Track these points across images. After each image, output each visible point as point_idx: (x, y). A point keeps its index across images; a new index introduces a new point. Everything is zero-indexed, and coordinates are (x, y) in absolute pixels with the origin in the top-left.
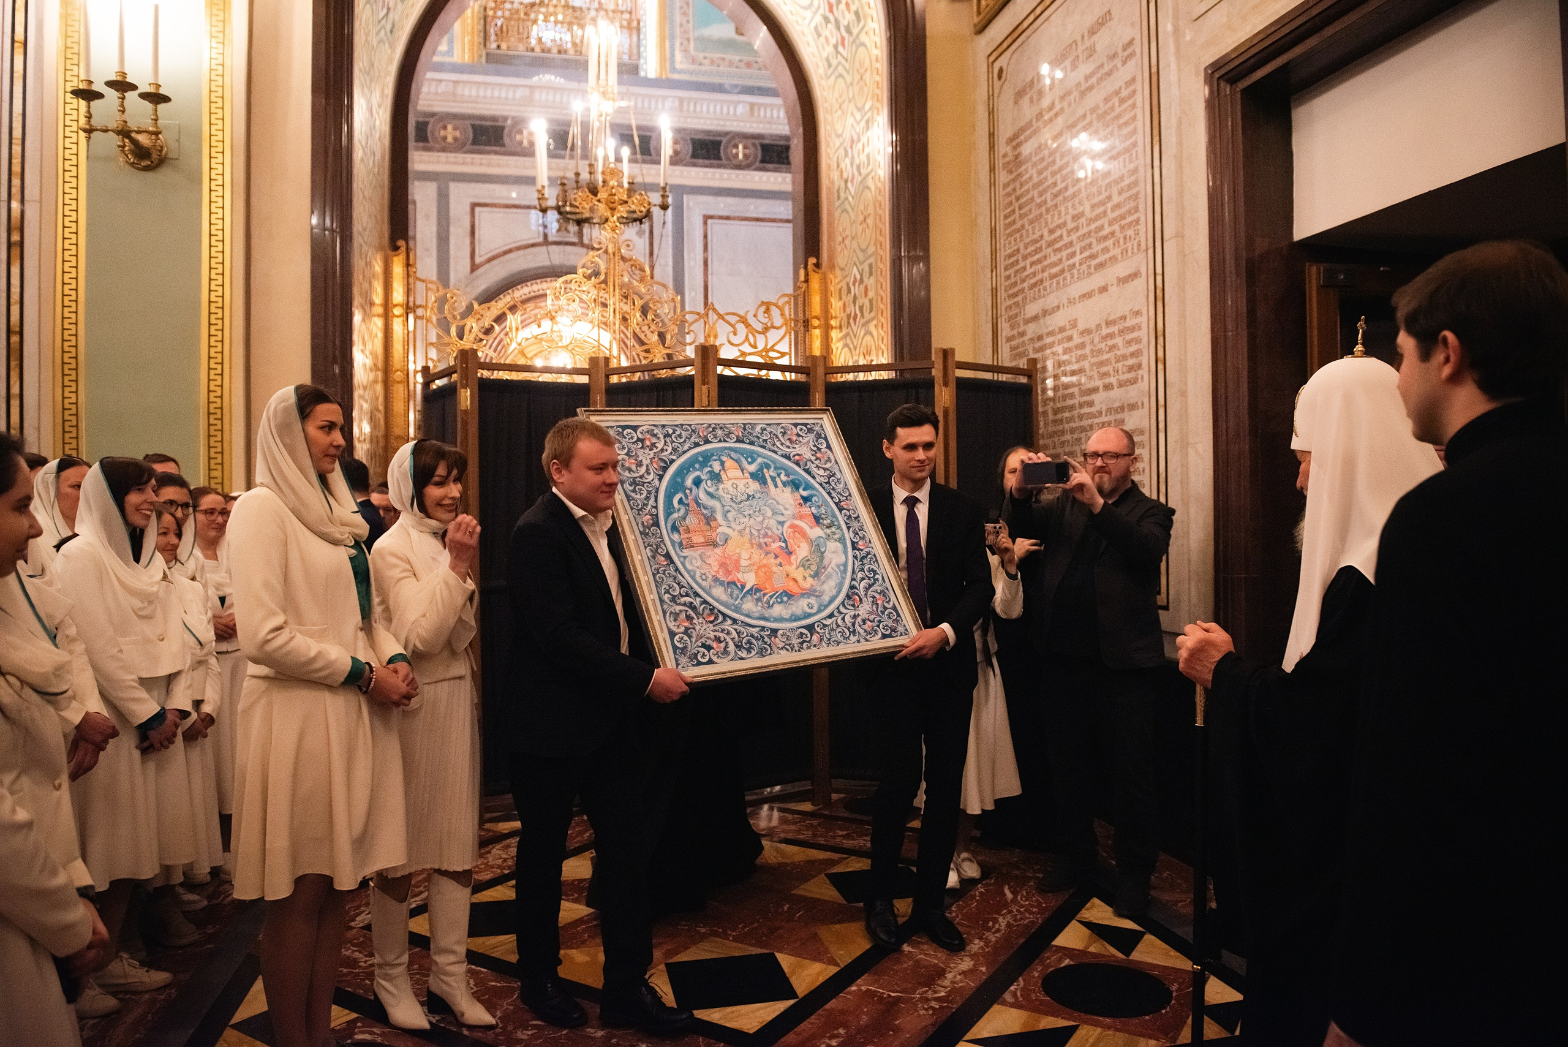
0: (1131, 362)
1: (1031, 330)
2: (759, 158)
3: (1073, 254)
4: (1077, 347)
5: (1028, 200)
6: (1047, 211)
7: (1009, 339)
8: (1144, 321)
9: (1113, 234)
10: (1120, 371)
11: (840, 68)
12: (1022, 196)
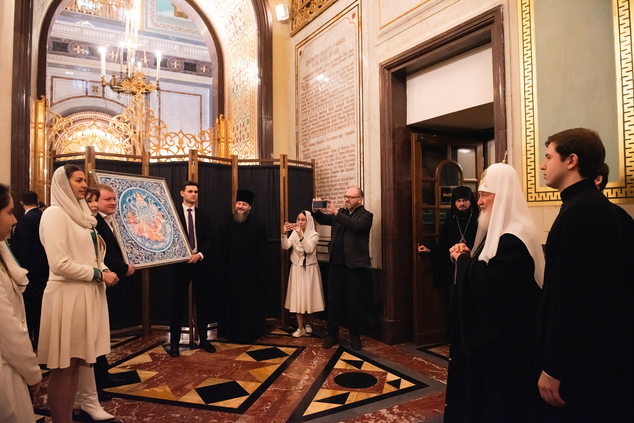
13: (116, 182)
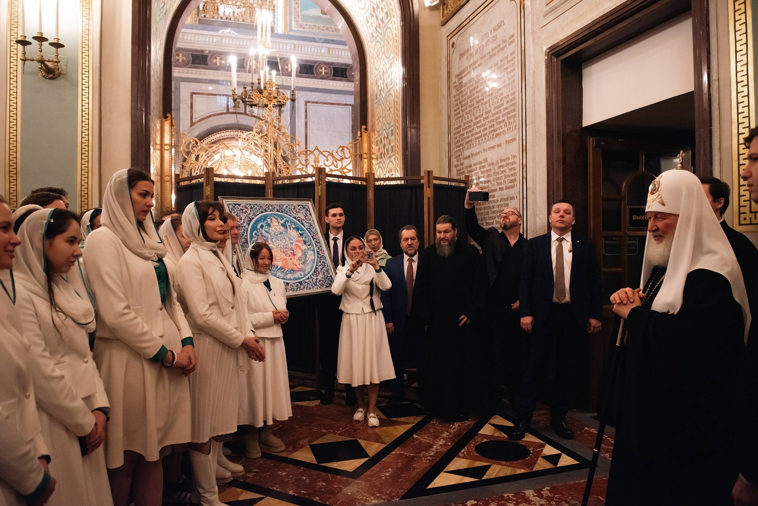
0: (512, 178)
1: (466, 162)
2: (332, 74)
3: (486, 129)
4: (487, 171)
5: (465, 103)
6: (474, 109)
7: (456, 166)
8: (518, 160)
9: (504, 120)
10: (507, 182)
11: (378, 38)
12: (462, 101)
13: (247, 208)
